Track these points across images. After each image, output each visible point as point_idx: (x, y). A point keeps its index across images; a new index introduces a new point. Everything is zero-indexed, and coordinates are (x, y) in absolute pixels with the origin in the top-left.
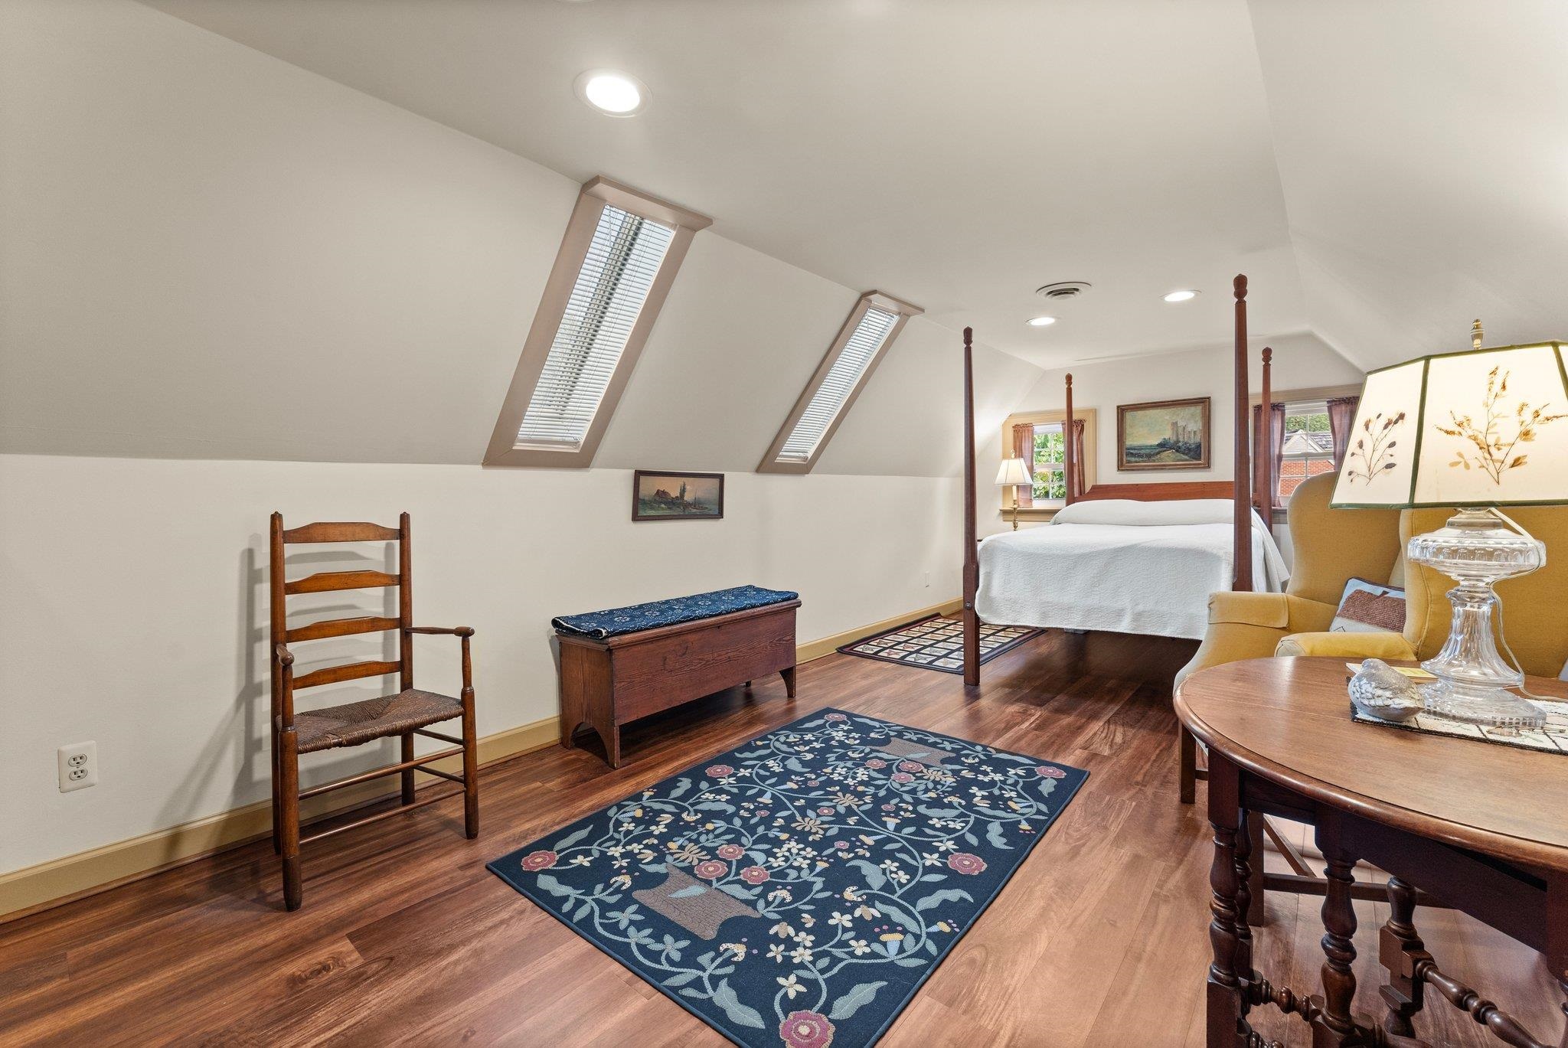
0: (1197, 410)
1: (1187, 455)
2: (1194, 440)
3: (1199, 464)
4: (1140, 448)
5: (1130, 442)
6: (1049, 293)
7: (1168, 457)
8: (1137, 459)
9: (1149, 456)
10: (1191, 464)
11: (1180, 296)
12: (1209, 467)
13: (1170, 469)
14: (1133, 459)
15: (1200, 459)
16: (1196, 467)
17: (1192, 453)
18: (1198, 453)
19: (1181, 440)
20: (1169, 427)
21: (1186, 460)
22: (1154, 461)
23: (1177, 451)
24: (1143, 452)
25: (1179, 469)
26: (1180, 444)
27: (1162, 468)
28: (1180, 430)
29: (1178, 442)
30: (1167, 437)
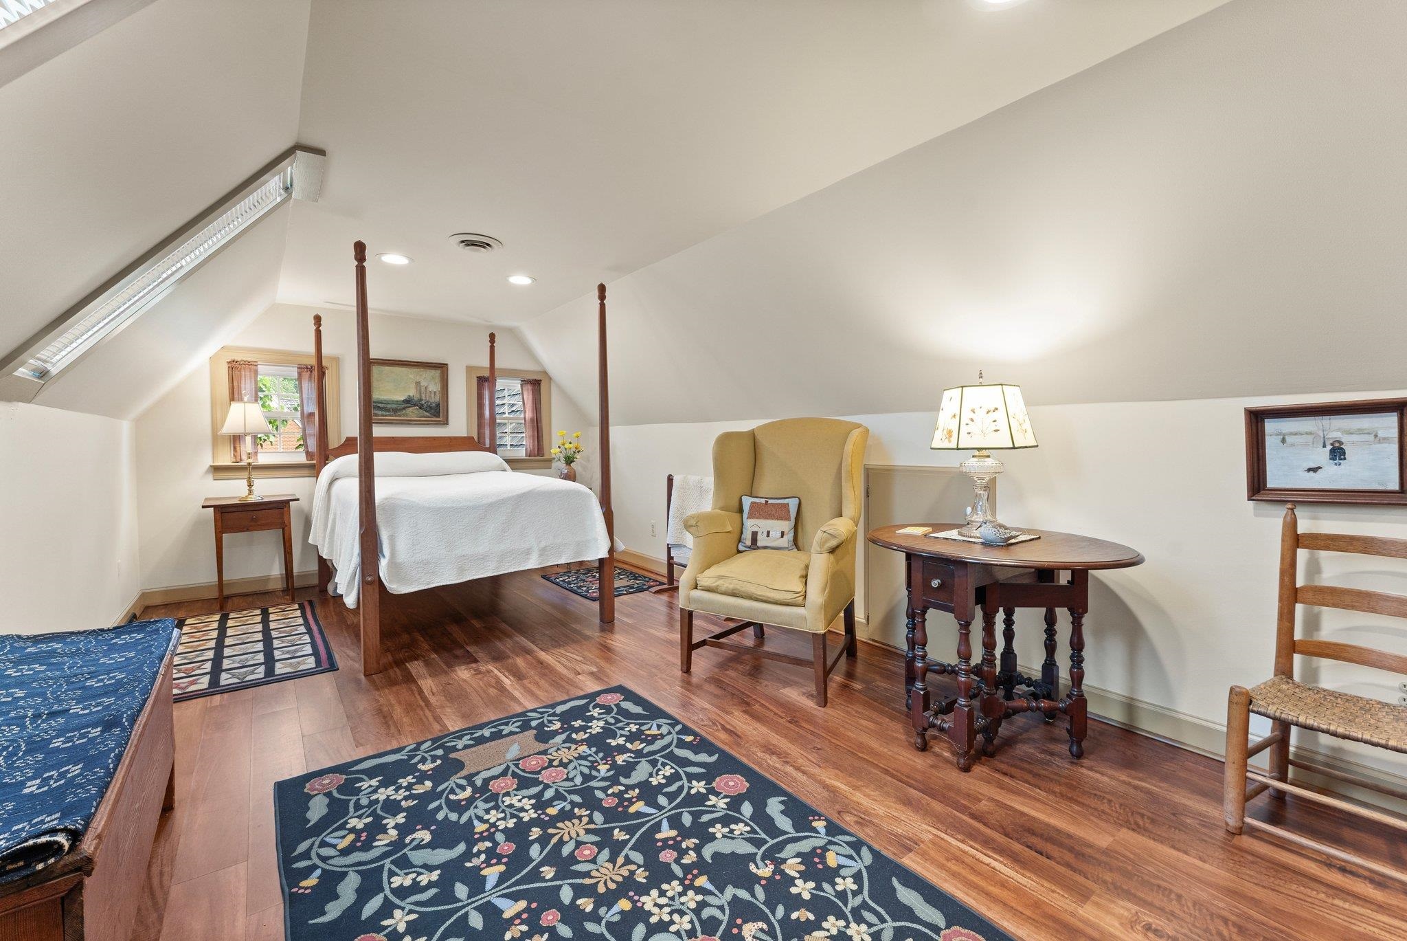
0: (437, 373)
1: (427, 412)
2: (435, 399)
3: (440, 421)
4: (387, 402)
5: (377, 395)
6: (463, 242)
7: (412, 412)
8: (384, 413)
9: (395, 411)
10: (432, 421)
11: (520, 280)
12: (447, 424)
13: (416, 424)
14: (380, 413)
15: (439, 416)
16: (437, 424)
17: (433, 411)
18: (437, 411)
19: (424, 398)
20: (413, 386)
21: (429, 417)
22: (400, 416)
23: (420, 408)
24: (389, 406)
25: (424, 424)
26: (423, 402)
27: (408, 423)
28: (423, 389)
29: (421, 400)
30: (411, 395)
